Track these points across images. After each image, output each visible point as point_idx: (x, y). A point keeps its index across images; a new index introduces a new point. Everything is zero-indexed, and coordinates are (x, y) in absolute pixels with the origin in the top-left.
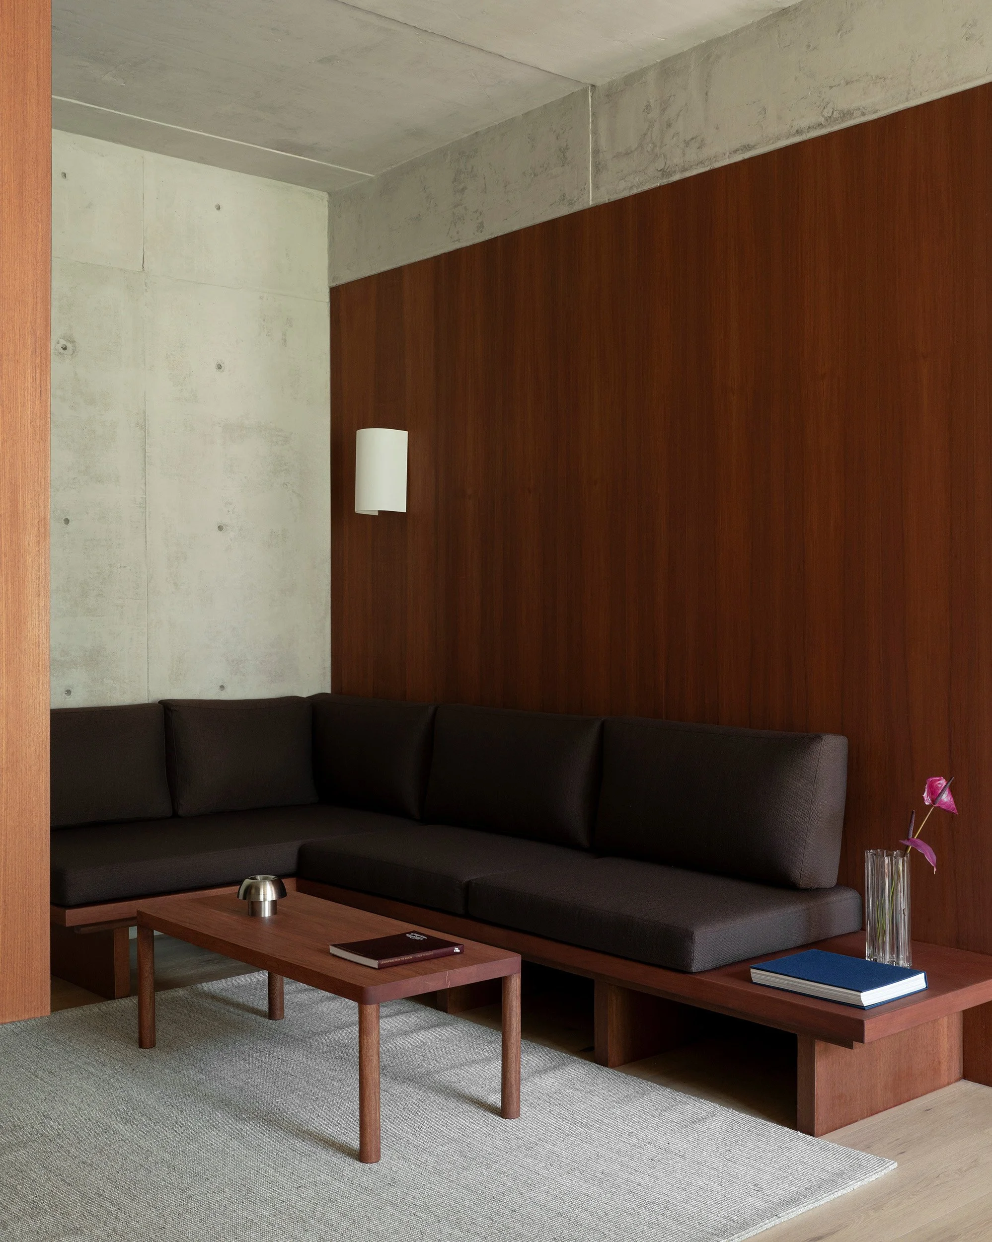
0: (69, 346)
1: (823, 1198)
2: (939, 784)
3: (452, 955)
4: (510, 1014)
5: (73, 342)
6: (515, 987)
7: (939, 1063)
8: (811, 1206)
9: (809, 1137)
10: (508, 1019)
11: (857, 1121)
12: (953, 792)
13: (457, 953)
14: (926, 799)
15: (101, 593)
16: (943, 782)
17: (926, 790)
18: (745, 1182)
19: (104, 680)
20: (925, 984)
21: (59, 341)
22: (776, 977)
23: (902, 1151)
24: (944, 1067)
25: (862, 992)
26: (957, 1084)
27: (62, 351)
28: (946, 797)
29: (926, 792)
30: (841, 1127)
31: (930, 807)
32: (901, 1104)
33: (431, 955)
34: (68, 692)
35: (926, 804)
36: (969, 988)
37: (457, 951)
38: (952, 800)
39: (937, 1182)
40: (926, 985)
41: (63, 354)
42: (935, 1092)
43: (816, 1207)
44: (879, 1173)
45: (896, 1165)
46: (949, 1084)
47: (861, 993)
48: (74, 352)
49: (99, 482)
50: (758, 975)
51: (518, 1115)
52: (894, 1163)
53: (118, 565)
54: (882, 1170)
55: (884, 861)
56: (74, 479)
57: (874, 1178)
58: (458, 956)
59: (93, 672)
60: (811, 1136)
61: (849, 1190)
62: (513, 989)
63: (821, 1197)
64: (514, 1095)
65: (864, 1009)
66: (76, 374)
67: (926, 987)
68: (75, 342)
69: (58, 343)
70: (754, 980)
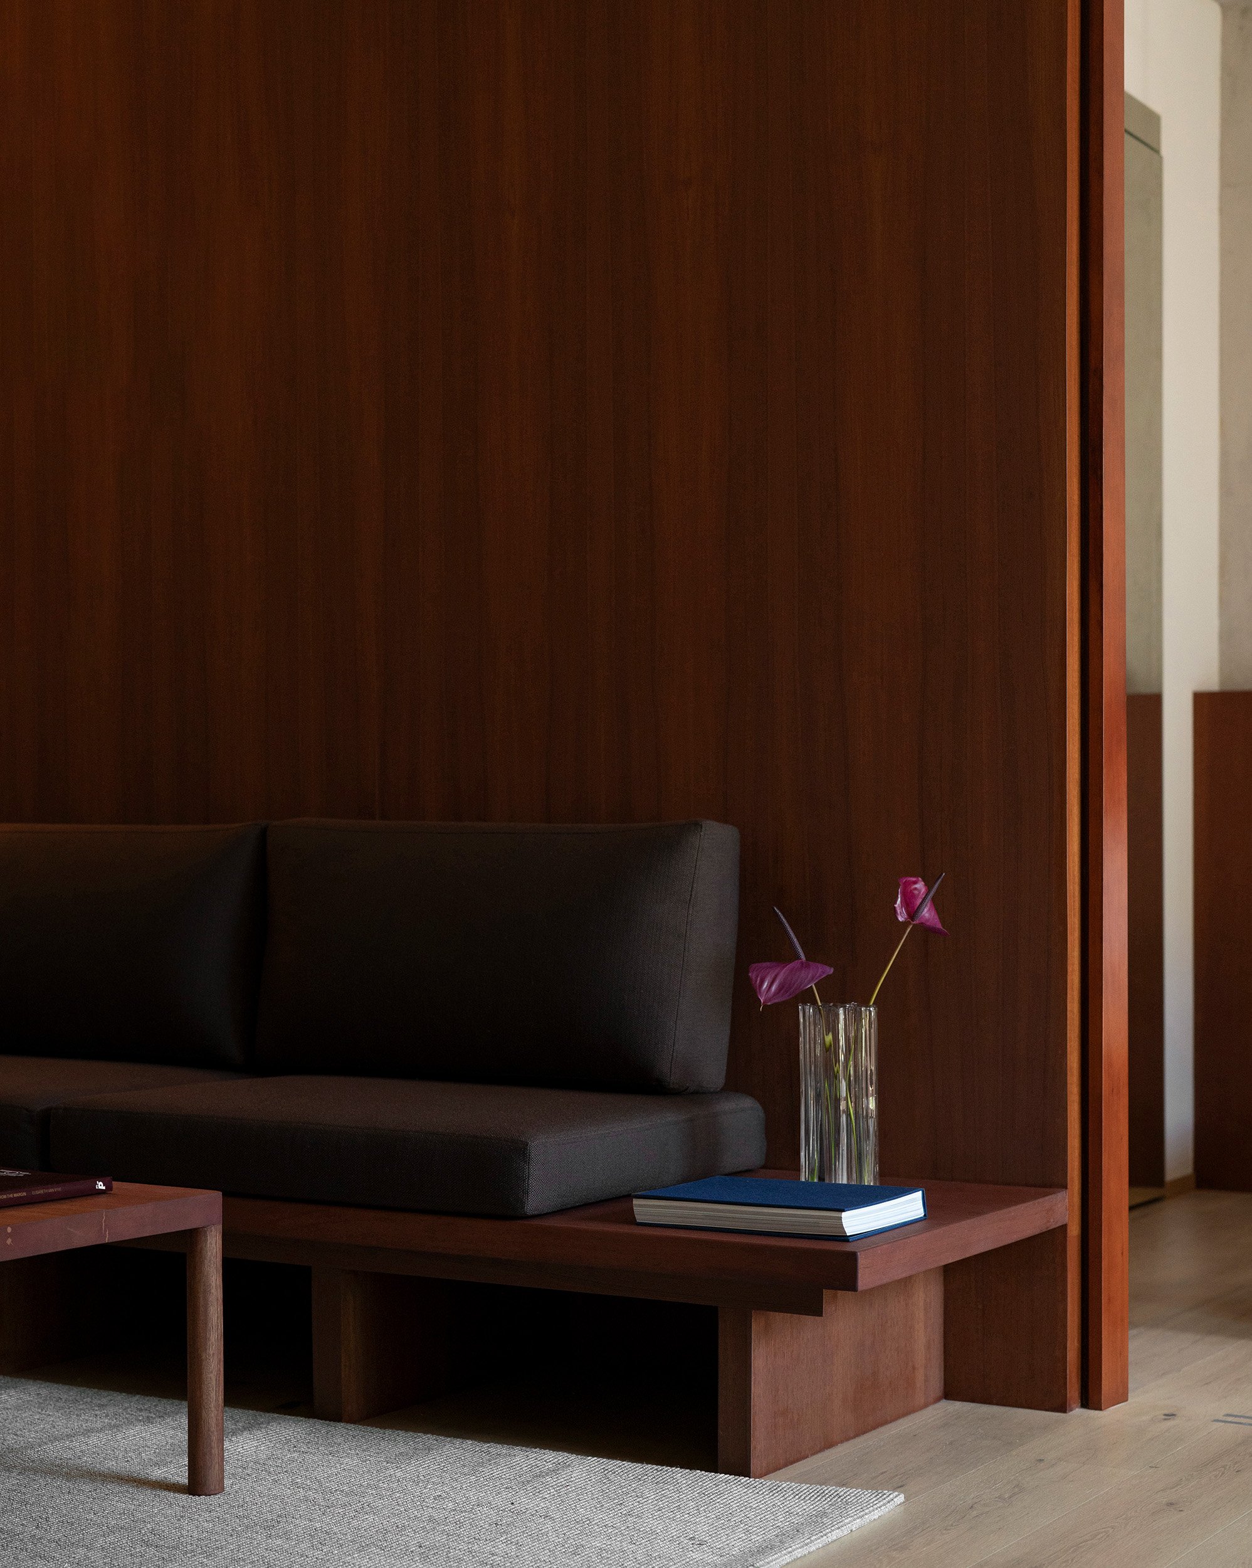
1: (812, 1542)
2: (916, 889)
3: (91, 1195)
4: (206, 1300)
6: (213, 1247)
7: (914, 1368)
8: (799, 1553)
9: (744, 1479)
10: (202, 1309)
11: (807, 1457)
12: (938, 905)
13: (101, 1192)
14: (899, 911)
16: (920, 886)
17: (899, 896)
18: (673, 1537)
20: (922, 1210)
22: (681, 1208)
23: (900, 1484)
24: (920, 1375)
25: (844, 1211)
26: (937, 1405)
28: (927, 913)
29: (899, 899)
30: (786, 1465)
31: (905, 924)
32: (864, 1433)
33: (58, 1192)
35: (900, 919)
36: (988, 1216)
37: (100, 1187)
38: (936, 917)
39: (975, 1513)
40: (925, 1211)
42: (910, 1417)
43: (805, 1555)
44: (883, 1508)
45: (901, 1498)
46: (926, 1406)
47: (843, 1213)
50: (645, 1210)
51: (221, 1489)
52: (899, 1495)
54: (884, 1505)
55: (837, 1015)
57: (876, 1515)
58: (102, 1199)
60: (745, 1476)
61: (845, 1531)
62: (209, 1254)
63: (809, 1540)
64: (215, 1451)
65: (848, 1241)
67: (925, 1215)
70: (639, 1218)
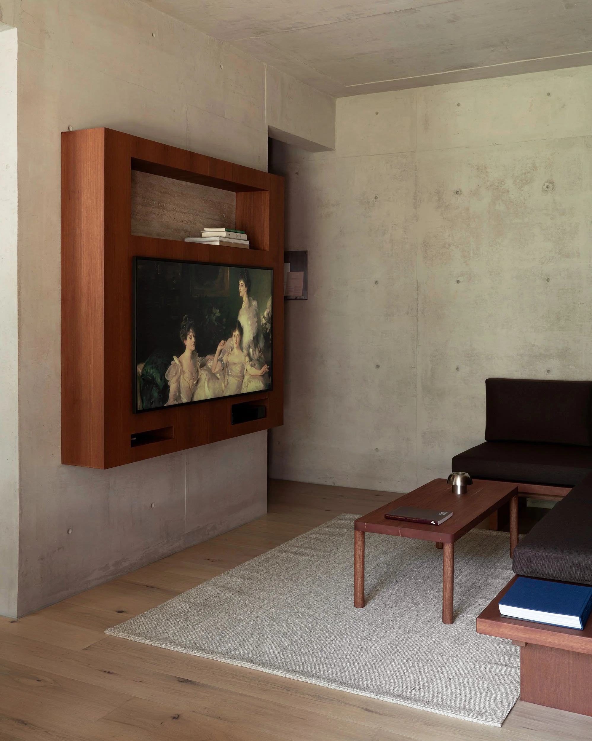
0: (551, 185)
5: (553, 183)
15: (568, 318)
19: (570, 366)
21: (545, 184)
27: (546, 189)
34: (548, 371)
37: (433, 523)
41: (547, 190)
48: (553, 188)
49: (568, 257)
53: (579, 303)
56: (553, 257)
59: (563, 362)
66: (554, 200)
68: (554, 183)
69: (544, 185)
